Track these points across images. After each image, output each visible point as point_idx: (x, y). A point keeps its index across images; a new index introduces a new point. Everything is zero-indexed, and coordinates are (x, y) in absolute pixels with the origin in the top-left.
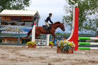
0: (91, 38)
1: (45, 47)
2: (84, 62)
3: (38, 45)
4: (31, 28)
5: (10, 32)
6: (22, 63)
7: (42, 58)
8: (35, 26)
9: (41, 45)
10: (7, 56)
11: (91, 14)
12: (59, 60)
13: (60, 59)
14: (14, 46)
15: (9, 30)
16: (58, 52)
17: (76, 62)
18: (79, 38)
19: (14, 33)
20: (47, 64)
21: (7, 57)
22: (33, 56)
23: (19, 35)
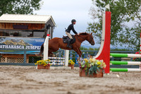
0: (129, 55)
1: (63, 67)
2: (119, 90)
3: (53, 65)
4: (42, 41)
5: (12, 47)
6: (30, 91)
7: (58, 84)
8: (47, 37)
9: (57, 66)
10: (8, 81)
11: (128, 20)
12: (82, 87)
13: (84, 86)
14: (17, 67)
15: (11, 44)
16: (81, 76)
17: (108, 89)
18: (112, 55)
19: (18, 47)
20: (66, 92)
21: (7, 83)
22: (46, 81)
23: (25, 50)
